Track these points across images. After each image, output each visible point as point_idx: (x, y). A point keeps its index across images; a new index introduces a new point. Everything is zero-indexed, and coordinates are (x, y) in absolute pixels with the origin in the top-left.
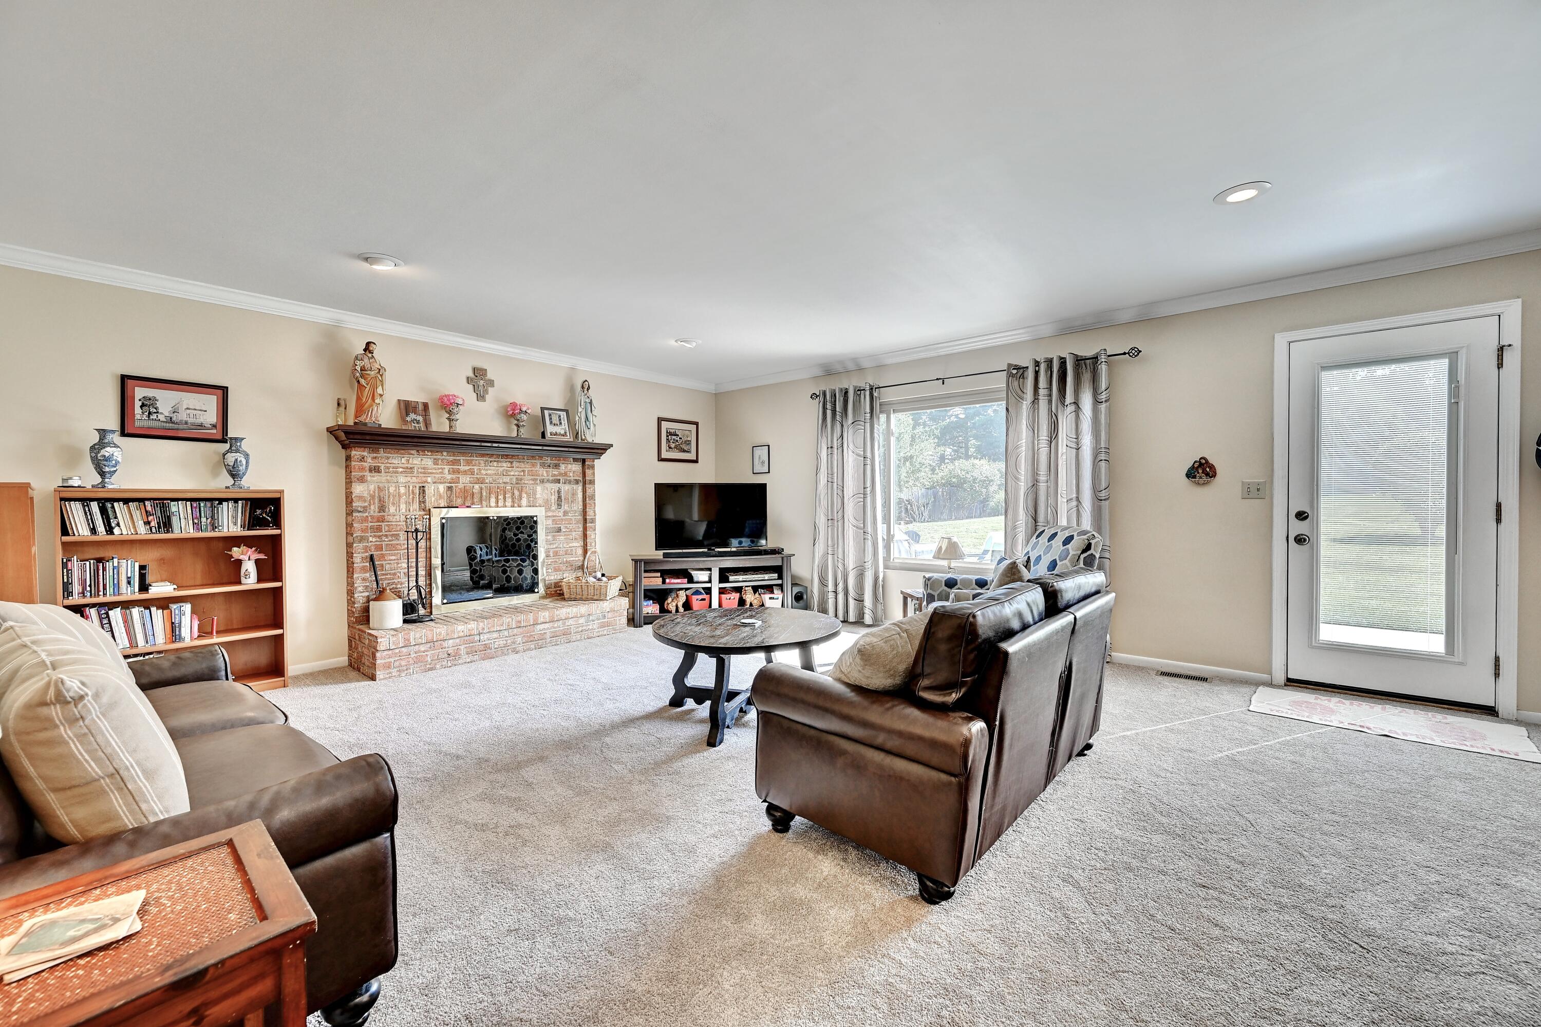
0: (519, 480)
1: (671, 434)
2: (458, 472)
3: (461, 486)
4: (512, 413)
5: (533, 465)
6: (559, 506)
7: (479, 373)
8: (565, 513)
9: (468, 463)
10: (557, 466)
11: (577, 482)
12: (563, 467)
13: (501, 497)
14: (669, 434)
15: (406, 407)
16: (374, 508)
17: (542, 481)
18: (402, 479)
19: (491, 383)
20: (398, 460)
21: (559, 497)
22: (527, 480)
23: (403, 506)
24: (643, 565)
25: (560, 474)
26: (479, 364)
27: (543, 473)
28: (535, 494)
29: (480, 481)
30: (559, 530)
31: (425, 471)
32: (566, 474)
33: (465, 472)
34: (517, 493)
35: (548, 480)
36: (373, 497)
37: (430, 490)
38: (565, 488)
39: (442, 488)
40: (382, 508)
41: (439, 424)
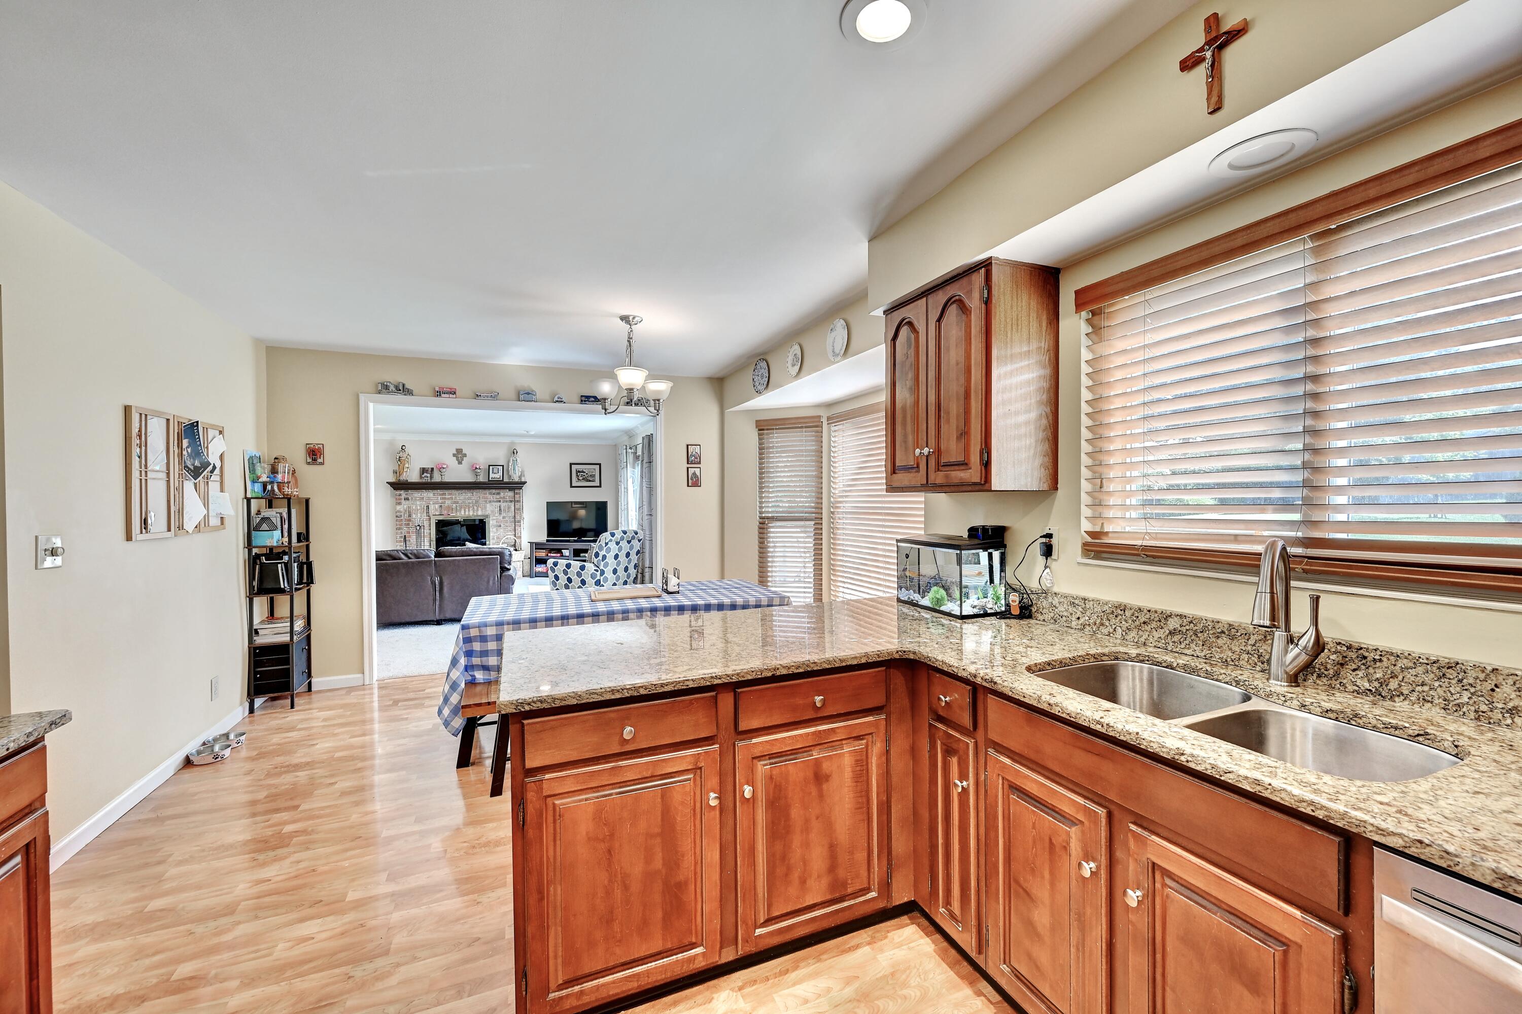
0: (477, 502)
1: (579, 472)
2: (445, 498)
3: (446, 505)
4: (475, 470)
5: (486, 494)
6: (500, 514)
7: (459, 451)
8: (504, 518)
9: (450, 494)
10: (498, 494)
11: (511, 501)
12: (502, 494)
13: (467, 510)
14: (578, 472)
15: (423, 471)
16: (407, 515)
17: (490, 502)
18: (418, 503)
19: (465, 455)
20: (417, 494)
21: (500, 510)
22: (481, 501)
23: (419, 515)
24: (537, 546)
25: (501, 498)
26: (459, 447)
27: (491, 497)
28: (485, 508)
29: (455, 503)
30: (500, 526)
31: (429, 498)
32: (504, 498)
33: (448, 499)
34: (475, 508)
35: (494, 501)
36: (406, 511)
37: (431, 507)
38: (503, 505)
39: (437, 506)
40: (410, 516)
41: (437, 478)
